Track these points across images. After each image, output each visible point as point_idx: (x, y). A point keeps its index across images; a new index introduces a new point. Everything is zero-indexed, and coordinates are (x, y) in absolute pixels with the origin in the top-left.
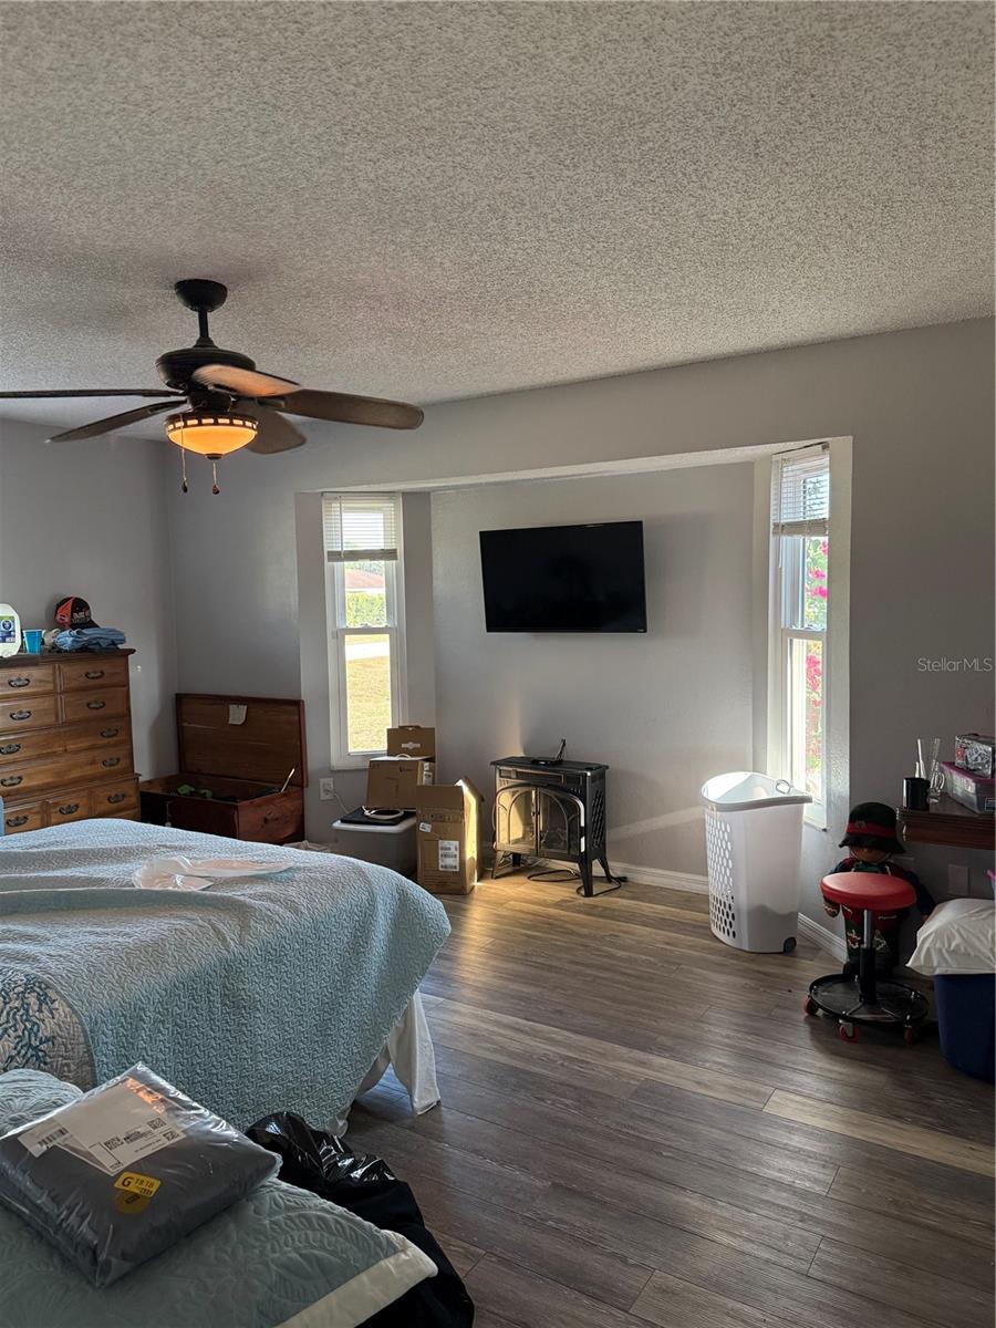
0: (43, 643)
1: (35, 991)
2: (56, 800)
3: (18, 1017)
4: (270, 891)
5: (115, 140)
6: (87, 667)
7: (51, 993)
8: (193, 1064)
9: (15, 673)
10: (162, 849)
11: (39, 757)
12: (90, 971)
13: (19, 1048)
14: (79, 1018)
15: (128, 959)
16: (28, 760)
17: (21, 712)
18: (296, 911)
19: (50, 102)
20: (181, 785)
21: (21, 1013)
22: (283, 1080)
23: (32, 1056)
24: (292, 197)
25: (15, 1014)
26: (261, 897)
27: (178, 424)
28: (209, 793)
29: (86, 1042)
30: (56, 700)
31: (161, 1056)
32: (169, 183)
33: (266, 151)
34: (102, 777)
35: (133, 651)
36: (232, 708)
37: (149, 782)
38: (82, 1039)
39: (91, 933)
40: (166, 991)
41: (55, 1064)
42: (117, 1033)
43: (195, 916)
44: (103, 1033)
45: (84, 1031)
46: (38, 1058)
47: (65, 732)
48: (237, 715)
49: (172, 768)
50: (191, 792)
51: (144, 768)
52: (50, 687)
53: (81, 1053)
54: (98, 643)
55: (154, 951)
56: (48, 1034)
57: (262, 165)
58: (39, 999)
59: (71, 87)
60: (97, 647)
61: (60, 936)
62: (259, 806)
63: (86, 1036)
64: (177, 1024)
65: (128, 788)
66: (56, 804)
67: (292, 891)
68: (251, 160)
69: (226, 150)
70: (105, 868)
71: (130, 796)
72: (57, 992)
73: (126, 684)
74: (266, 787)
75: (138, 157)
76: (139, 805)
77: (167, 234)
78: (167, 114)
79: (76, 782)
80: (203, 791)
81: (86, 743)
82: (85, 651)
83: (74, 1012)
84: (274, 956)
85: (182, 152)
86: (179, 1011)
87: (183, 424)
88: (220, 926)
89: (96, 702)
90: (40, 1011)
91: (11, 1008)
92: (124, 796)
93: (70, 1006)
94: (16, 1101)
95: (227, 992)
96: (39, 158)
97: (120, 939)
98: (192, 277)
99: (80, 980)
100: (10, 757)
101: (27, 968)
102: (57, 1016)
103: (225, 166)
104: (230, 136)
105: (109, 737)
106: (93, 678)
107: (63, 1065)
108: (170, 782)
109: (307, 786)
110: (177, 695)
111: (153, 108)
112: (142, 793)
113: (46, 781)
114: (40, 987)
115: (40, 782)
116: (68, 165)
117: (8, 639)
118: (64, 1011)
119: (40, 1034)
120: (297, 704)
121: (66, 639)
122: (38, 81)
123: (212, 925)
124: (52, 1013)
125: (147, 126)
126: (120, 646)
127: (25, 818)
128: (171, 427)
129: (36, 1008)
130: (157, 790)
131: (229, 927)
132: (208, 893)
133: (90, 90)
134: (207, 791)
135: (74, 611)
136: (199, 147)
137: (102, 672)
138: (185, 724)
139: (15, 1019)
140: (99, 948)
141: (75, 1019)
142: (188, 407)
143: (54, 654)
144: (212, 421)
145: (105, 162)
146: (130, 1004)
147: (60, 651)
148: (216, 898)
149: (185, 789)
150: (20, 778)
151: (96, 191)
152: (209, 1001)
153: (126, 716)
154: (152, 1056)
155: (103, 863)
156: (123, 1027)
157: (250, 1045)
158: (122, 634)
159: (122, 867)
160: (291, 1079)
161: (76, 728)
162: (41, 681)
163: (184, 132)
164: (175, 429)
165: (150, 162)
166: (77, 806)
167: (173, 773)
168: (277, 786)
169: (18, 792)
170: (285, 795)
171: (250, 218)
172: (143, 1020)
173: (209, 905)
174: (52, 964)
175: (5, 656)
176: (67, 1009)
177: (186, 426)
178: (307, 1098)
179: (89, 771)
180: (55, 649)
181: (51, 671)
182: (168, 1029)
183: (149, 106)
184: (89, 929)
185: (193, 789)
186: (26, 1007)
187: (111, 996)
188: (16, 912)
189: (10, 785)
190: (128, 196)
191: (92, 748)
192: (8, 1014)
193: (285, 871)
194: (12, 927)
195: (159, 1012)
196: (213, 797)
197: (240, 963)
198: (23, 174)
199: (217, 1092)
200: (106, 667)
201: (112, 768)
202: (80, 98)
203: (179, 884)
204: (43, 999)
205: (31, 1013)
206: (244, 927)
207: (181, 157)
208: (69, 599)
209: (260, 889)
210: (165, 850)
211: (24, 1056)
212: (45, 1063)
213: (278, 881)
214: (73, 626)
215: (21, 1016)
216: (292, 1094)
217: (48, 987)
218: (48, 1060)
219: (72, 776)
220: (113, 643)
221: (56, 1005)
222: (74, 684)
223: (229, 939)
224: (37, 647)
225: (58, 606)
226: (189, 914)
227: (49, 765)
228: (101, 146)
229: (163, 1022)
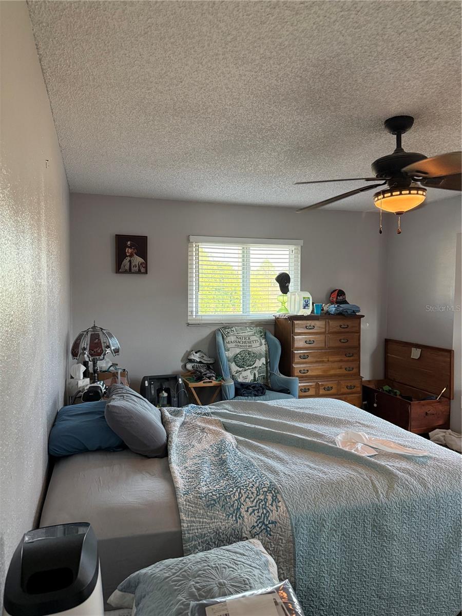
0: (323, 310)
1: (272, 493)
2: (323, 383)
3: (261, 505)
4: (410, 468)
5: (341, 38)
6: (341, 323)
7: (279, 496)
8: (351, 560)
9: (309, 323)
10: (358, 424)
11: (317, 362)
12: (301, 490)
13: (258, 522)
14: (290, 515)
15: (322, 488)
16: (311, 363)
17: (310, 341)
18: (425, 486)
19: (305, 25)
20: (384, 386)
21: (263, 503)
22: (408, 588)
23: (264, 529)
24: (449, 44)
25: (260, 503)
26: (404, 470)
27: (380, 197)
28: (398, 393)
29: (292, 530)
30: (326, 336)
31: (333, 550)
32: (373, 58)
33: (430, 15)
34: (344, 375)
35: (363, 316)
36: (413, 350)
37: (369, 381)
38: (290, 528)
39: (308, 466)
40: (339, 513)
41: (275, 537)
42: (310, 530)
43: (363, 472)
44: (302, 527)
45: (291, 523)
46: (267, 531)
47: (329, 352)
48: (416, 353)
49: (381, 376)
50: (389, 390)
51: (366, 374)
52: (323, 330)
53: (289, 535)
54: (347, 312)
55: (335, 487)
56: (273, 519)
57: (428, 27)
58: (272, 498)
59: (312, 11)
60: (346, 313)
61: (293, 463)
62: (423, 405)
63: (292, 527)
64: (343, 534)
65: (356, 383)
66: (322, 385)
67: (424, 472)
68: (420, 26)
69: (404, 23)
70: (327, 428)
71: (358, 387)
72: (282, 497)
73: (359, 332)
74: (429, 395)
75: (355, 45)
76: (362, 392)
77: (376, 92)
78: (366, 10)
79: (331, 376)
80: (395, 391)
81: (337, 358)
82: (340, 315)
83: (288, 511)
84: (408, 511)
85: (378, 34)
86: (345, 527)
87: (382, 196)
88: (376, 483)
89: (344, 339)
90: (272, 505)
91: (259, 499)
92: (354, 387)
93: (286, 507)
94: (228, 570)
95: (376, 524)
96: (306, 63)
97: (320, 475)
98: (393, 116)
99: (295, 493)
100: (304, 360)
101: (271, 477)
102: (279, 511)
103: (405, 35)
104: (405, 12)
105: (349, 357)
106: (343, 328)
107: (279, 539)
108: (380, 383)
109: (453, 399)
110: (386, 339)
111: (358, 9)
112: (363, 386)
113: (319, 374)
114: (274, 491)
115: (316, 374)
116: (320, 63)
117: (306, 307)
118: (283, 509)
119: (269, 519)
120: (450, 352)
121: (332, 308)
122: (297, 14)
123: (372, 481)
124: (277, 509)
125: (356, 22)
126: (357, 314)
127: (309, 389)
128: (377, 199)
129: (270, 502)
130: (371, 386)
131: (381, 484)
132: (372, 459)
133: (323, 9)
134: (397, 391)
135: (338, 296)
136: (388, 27)
137: (348, 326)
138: (389, 355)
139: (259, 506)
140: (309, 477)
141: (288, 515)
142: (386, 187)
143: (327, 315)
144: (398, 193)
145: (338, 55)
146: (318, 516)
147: (329, 314)
148: (376, 464)
149: (386, 388)
150: (308, 371)
151: (336, 75)
152: (364, 526)
153: (358, 347)
154: (328, 548)
155: (327, 425)
156: (313, 527)
157: (388, 560)
158: (359, 308)
159: (334, 430)
160: (414, 589)
161: (335, 351)
162: (319, 327)
163: (378, 19)
164: (378, 200)
165: (361, 47)
166: (332, 388)
167: (382, 379)
168: (435, 396)
169: (306, 377)
170: (439, 402)
171: (424, 67)
172: (324, 527)
173: (373, 468)
174: (284, 479)
175: (305, 315)
176: (285, 509)
177: (384, 197)
178: (424, 604)
179: (338, 372)
180: (328, 313)
181: (324, 323)
182: (339, 535)
183: (356, 8)
184: (308, 463)
185: (390, 389)
186: (266, 500)
187: (308, 508)
188: (280, 442)
189: (304, 373)
190: (352, 72)
191: (341, 361)
192: (257, 502)
193: (423, 457)
194: (274, 451)
195: (334, 525)
196: (400, 395)
197: (385, 509)
198: (300, 75)
199: (365, 581)
200: (349, 323)
201: (350, 372)
202: (319, 17)
203: (360, 450)
204: (275, 499)
205: (267, 505)
206: (391, 487)
207: (377, 38)
208: (336, 290)
209: (404, 464)
210: (359, 425)
211: (260, 528)
212: (270, 535)
213: (416, 463)
214: (337, 303)
215: (263, 505)
216: (413, 598)
217: (278, 493)
218: (272, 534)
219: (330, 373)
220: (354, 312)
221: (280, 504)
222: (335, 330)
223: (380, 493)
224: (320, 311)
225: (332, 293)
226: (360, 470)
227: (320, 366)
228: (334, 45)
229: (336, 531)
